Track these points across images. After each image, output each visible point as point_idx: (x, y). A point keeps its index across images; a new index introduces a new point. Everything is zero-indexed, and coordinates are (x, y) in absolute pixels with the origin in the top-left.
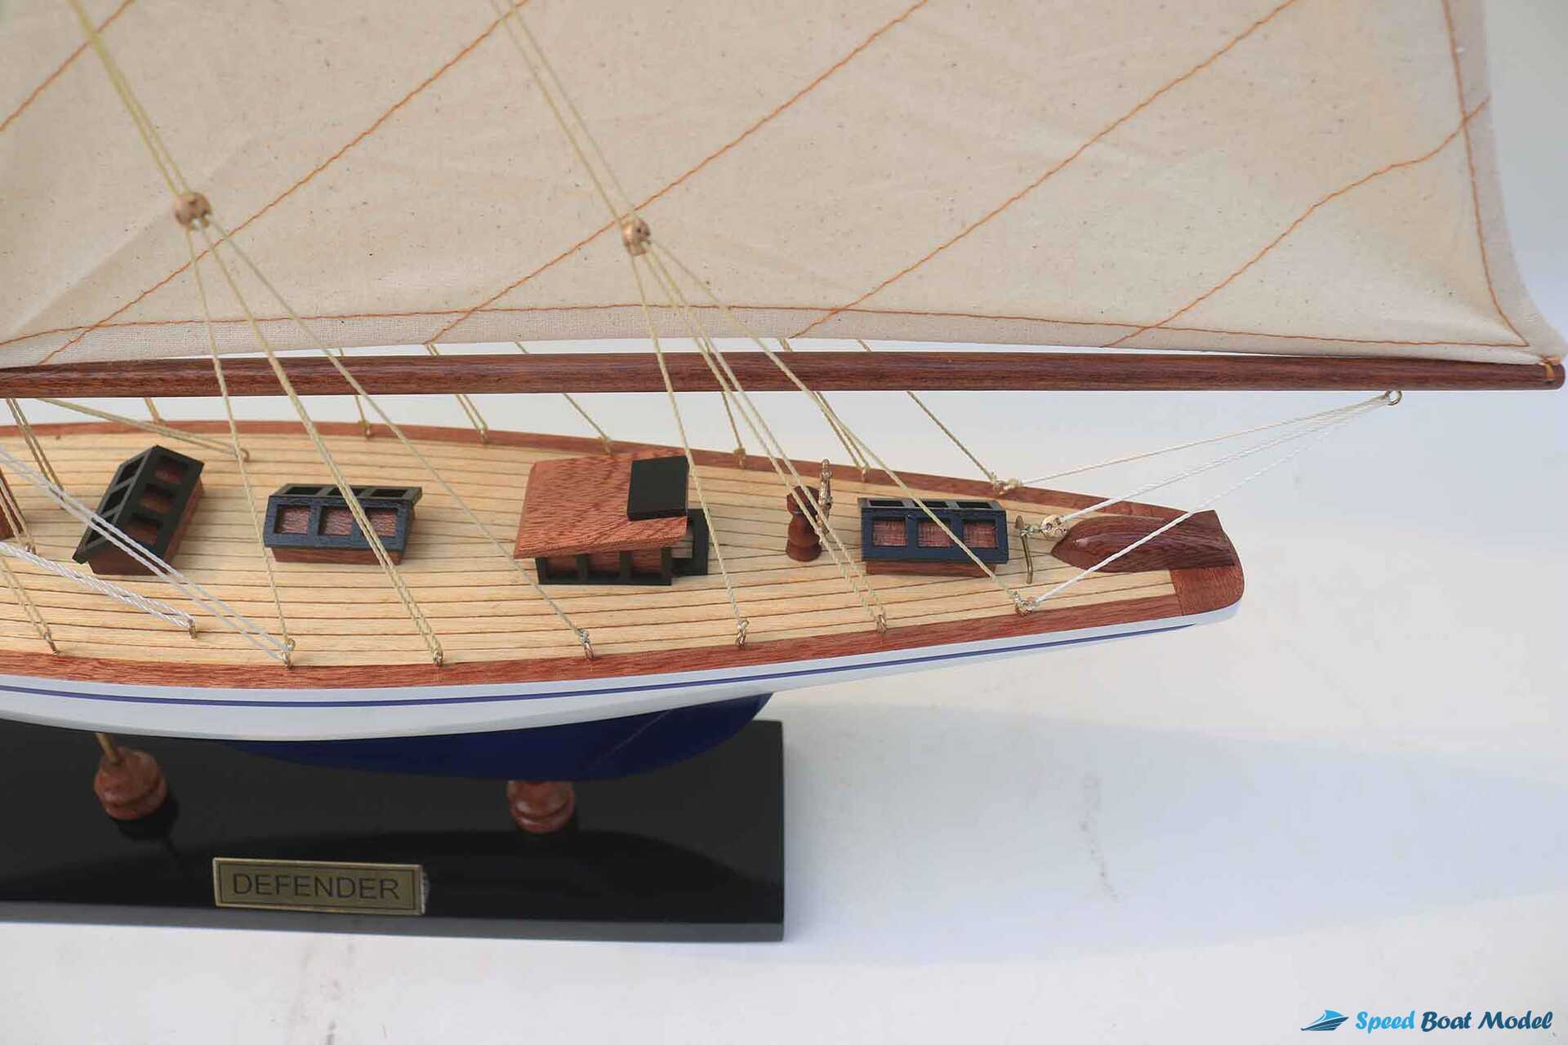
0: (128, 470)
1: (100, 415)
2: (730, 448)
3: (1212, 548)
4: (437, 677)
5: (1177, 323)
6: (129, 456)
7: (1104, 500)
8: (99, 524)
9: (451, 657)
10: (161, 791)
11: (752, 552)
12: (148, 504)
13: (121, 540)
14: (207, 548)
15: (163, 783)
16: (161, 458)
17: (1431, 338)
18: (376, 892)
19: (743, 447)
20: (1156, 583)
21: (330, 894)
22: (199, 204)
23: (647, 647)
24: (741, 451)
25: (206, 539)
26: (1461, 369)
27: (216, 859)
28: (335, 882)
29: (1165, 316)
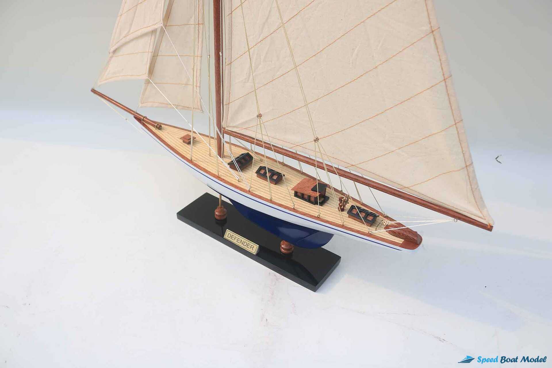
0: (242, 154)
1: (244, 146)
2: (340, 189)
3: (414, 239)
4: (269, 201)
5: (411, 188)
6: (243, 153)
7: (396, 221)
8: (234, 160)
9: (273, 200)
10: (225, 217)
11: (332, 206)
12: (243, 161)
13: (236, 164)
14: (248, 171)
15: (226, 216)
16: (248, 154)
17: (463, 210)
18: (250, 247)
19: (343, 190)
20: (400, 241)
21: (242, 244)
22: (261, 115)
23: (303, 211)
24: (342, 191)
25: (249, 170)
26: (467, 218)
27: (227, 230)
28: (244, 242)
29: (409, 186)
